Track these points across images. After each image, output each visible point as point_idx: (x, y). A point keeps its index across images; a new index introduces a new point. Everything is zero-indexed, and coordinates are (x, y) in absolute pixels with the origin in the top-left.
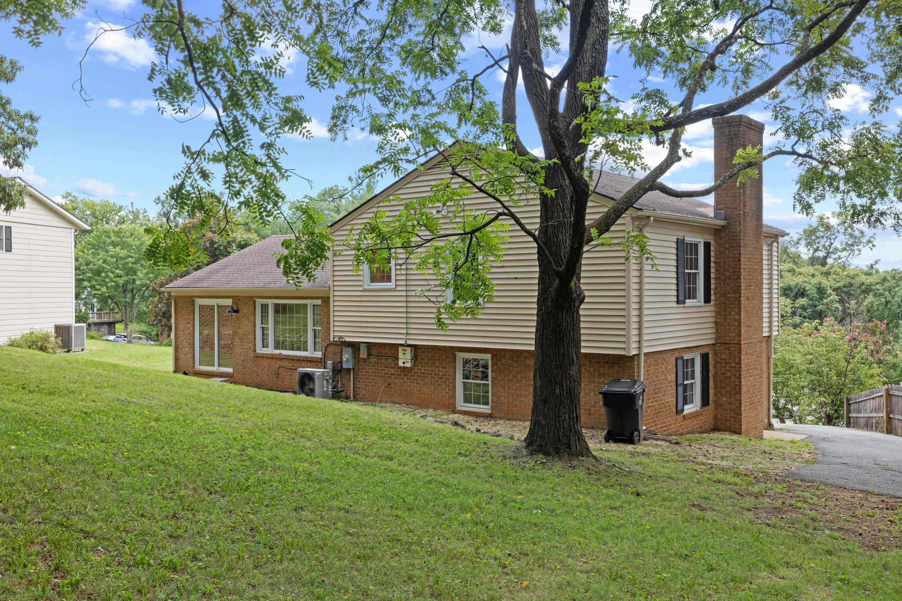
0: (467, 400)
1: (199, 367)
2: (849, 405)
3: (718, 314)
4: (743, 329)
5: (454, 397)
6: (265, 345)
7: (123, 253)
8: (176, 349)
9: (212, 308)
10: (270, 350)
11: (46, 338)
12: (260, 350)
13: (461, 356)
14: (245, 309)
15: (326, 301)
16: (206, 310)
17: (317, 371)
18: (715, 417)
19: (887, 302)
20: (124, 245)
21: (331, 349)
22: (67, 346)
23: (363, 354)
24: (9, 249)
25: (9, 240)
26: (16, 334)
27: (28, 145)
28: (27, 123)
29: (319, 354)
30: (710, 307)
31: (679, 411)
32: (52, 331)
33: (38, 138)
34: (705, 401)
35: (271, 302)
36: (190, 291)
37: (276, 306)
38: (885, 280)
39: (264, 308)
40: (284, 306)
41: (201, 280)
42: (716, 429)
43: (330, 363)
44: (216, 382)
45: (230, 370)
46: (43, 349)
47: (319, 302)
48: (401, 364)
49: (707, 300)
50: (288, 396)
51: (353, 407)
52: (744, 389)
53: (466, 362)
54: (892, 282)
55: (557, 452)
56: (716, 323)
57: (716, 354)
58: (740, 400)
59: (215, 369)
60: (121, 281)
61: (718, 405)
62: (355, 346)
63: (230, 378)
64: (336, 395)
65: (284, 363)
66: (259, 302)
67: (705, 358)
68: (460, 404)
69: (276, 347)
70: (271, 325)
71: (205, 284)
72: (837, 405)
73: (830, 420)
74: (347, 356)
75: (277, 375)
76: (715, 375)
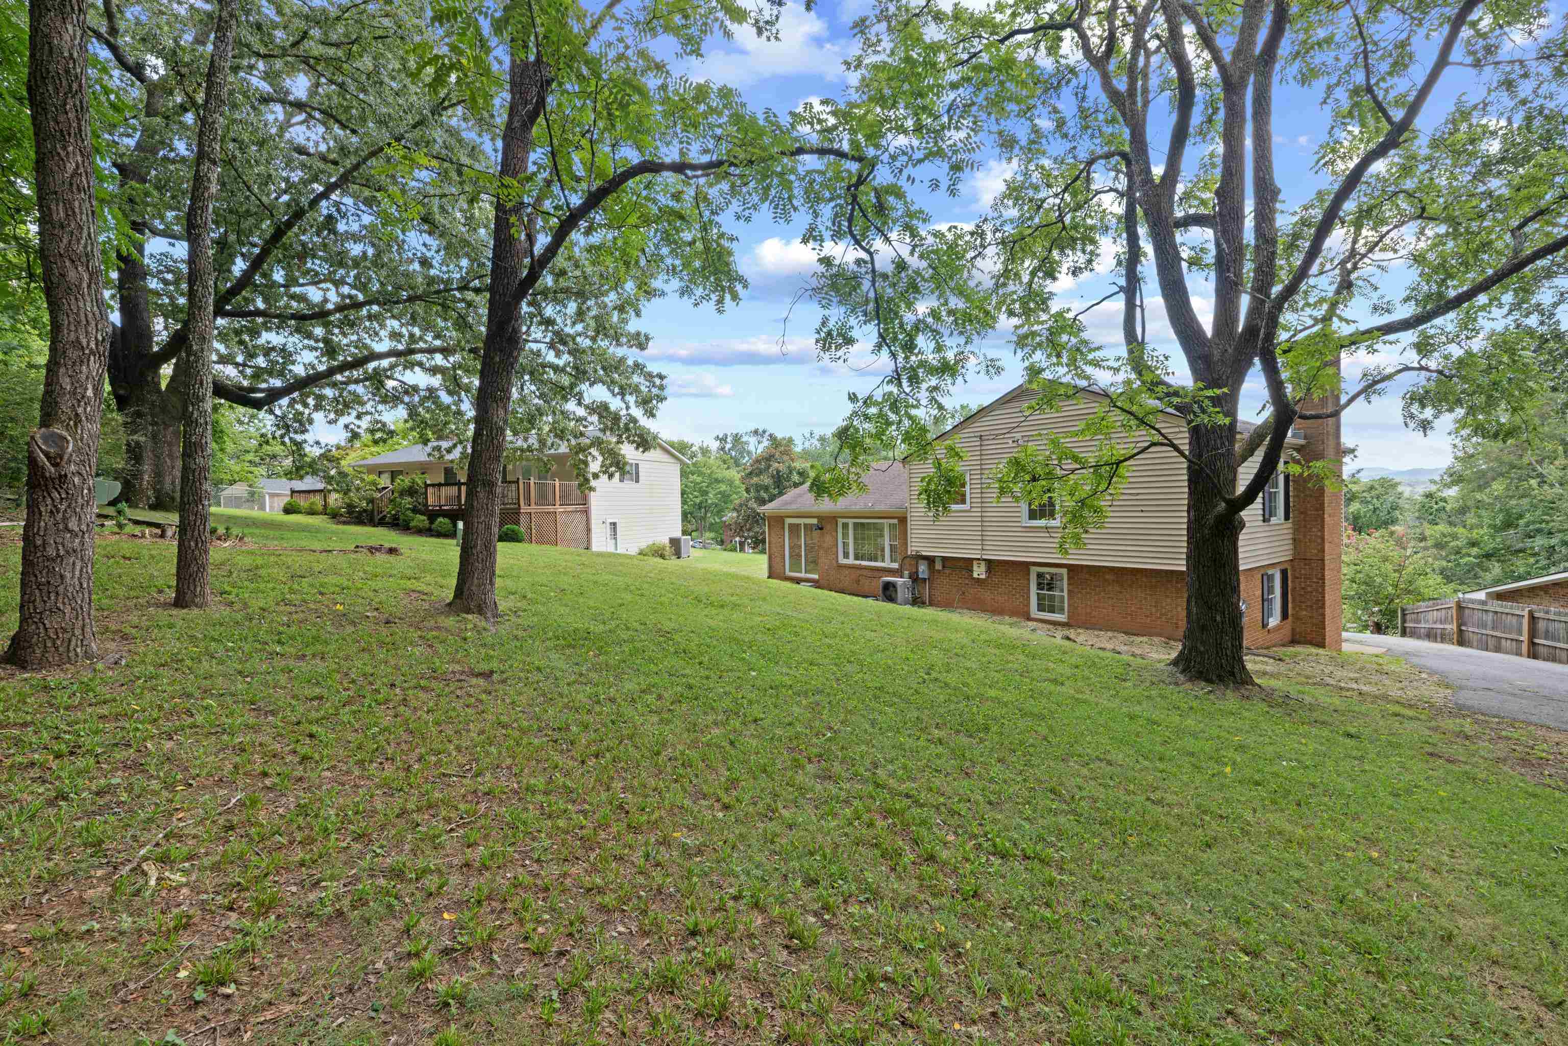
0: (1041, 608)
1: (789, 573)
2: (1404, 615)
3: (1296, 530)
4: (1327, 546)
5: (1028, 605)
6: (846, 555)
7: (699, 479)
8: (770, 558)
9: (798, 525)
10: (851, 561)
11: (664, 549)
12: (842, 561)
13: (1034, 570)
14: (828, 527)
15: (903, 520)
16: (794, 529)
17: (899, 580)
18: (1293, 630)
19: (1375, 509)
20: (700, 474)
21: (907, 561)
22: (678, 555)
23: (938, 566)
24: (637, 481)
25: (637, 473)
26: (643, 544)
27: (661, 399)
28: (658, 381)
29: (895, 566)
30: (1289, 524)
31: (1264, 625)
32: (667, 542)
33: (666, 393)
34: (1285, 616)
35: (851, 522)
36: (783, 511)
37: (855, 524)
38: (1372, 488)
39: (845, 526)
40: (862, 524)
41: (786, 503)
42: (1294, 642)
43: (906, 573)
44: (804, 588)
45: (816, 577)
46: (662, 556)
47: (895, 521)
48: (975, 575)
49: (1287, 518)
50: (870, 601)
51: (928, 613)
52: (1327, 603)
53: (1040, 576)
54: (1380, 490)
55: (1221, 679)
56: (1294, 540)
57: (1294, 570)
58: (1323, 615)
59: (802, 575)
60: (698, 501)
61: (1297, 618)
62: (930, 560)
63: (817, 584)
64: (916, 601)
65: (865, 572)
66: (841, 521)
67: (1284, 573)
68: (1034, 612)
69: (856, 558)
70: (851, 541)
71: (794, 507)
72: (1390, 614)
73: (1378, 629)
74: (923, 568)
75: (858, 582)
76: (1294, 589)
